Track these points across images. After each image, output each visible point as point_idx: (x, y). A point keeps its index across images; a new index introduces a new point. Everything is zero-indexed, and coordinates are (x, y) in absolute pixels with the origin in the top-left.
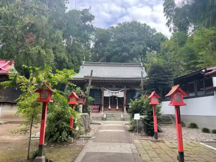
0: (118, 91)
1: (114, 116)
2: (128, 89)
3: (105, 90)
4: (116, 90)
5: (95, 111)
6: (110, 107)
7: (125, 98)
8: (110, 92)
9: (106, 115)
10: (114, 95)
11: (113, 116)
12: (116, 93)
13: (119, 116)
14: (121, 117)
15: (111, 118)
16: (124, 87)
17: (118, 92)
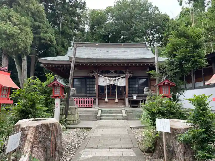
0: (117, 78)
1: (112, 113)
2: (131, 75)
3: (99, 76)
4: (115, 77)
5: (87, 104)
6: (106, 100)
7: (127, 87)
8: (107, 79)
9: (102, 111)
10: (112, 83)
11: (110, 112)
12: (115, 80)
13: (119, 113)
14: (122, 113)
15: (108, 116)
16: (126, 72)
17: (118, 80)
